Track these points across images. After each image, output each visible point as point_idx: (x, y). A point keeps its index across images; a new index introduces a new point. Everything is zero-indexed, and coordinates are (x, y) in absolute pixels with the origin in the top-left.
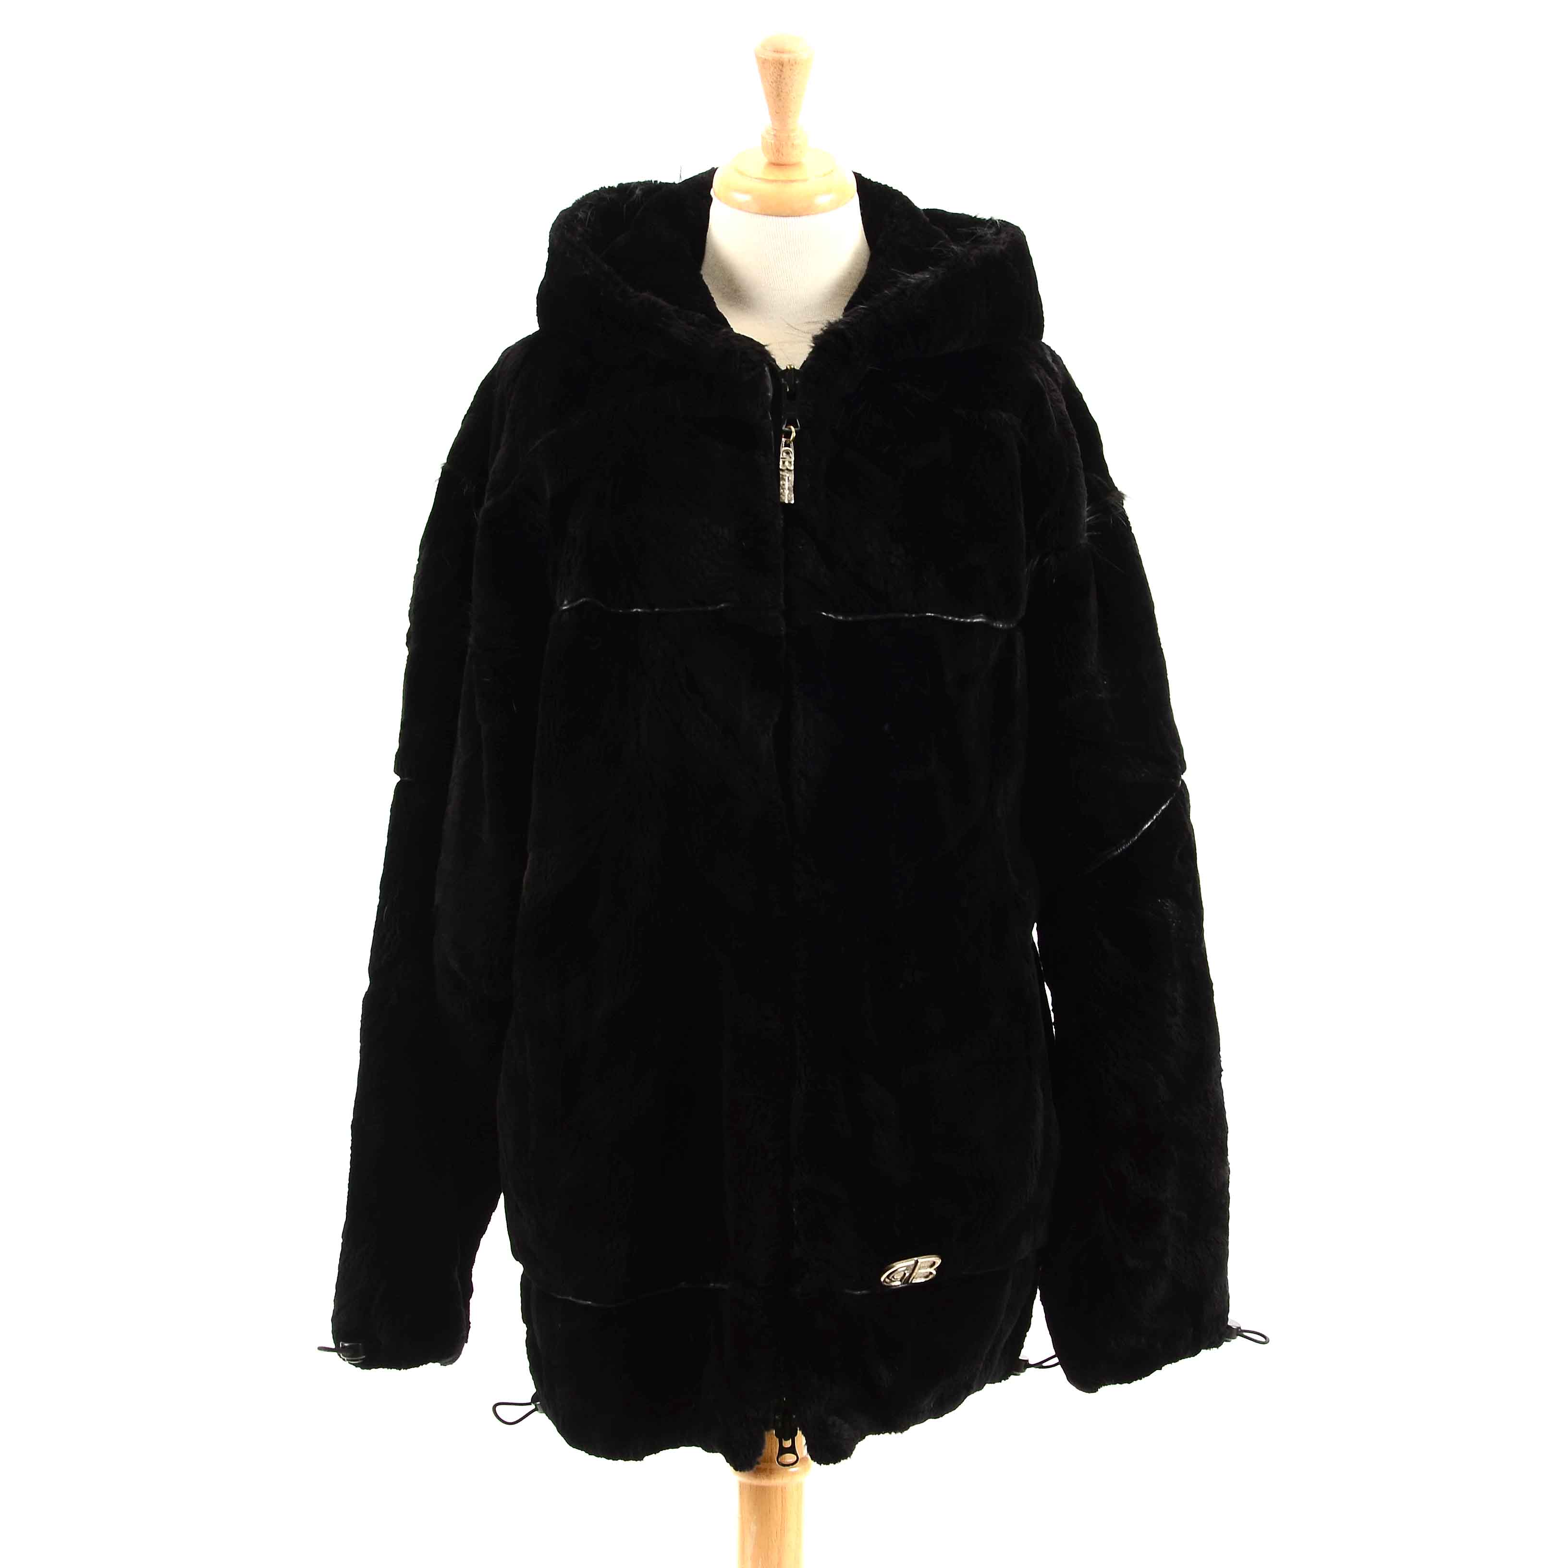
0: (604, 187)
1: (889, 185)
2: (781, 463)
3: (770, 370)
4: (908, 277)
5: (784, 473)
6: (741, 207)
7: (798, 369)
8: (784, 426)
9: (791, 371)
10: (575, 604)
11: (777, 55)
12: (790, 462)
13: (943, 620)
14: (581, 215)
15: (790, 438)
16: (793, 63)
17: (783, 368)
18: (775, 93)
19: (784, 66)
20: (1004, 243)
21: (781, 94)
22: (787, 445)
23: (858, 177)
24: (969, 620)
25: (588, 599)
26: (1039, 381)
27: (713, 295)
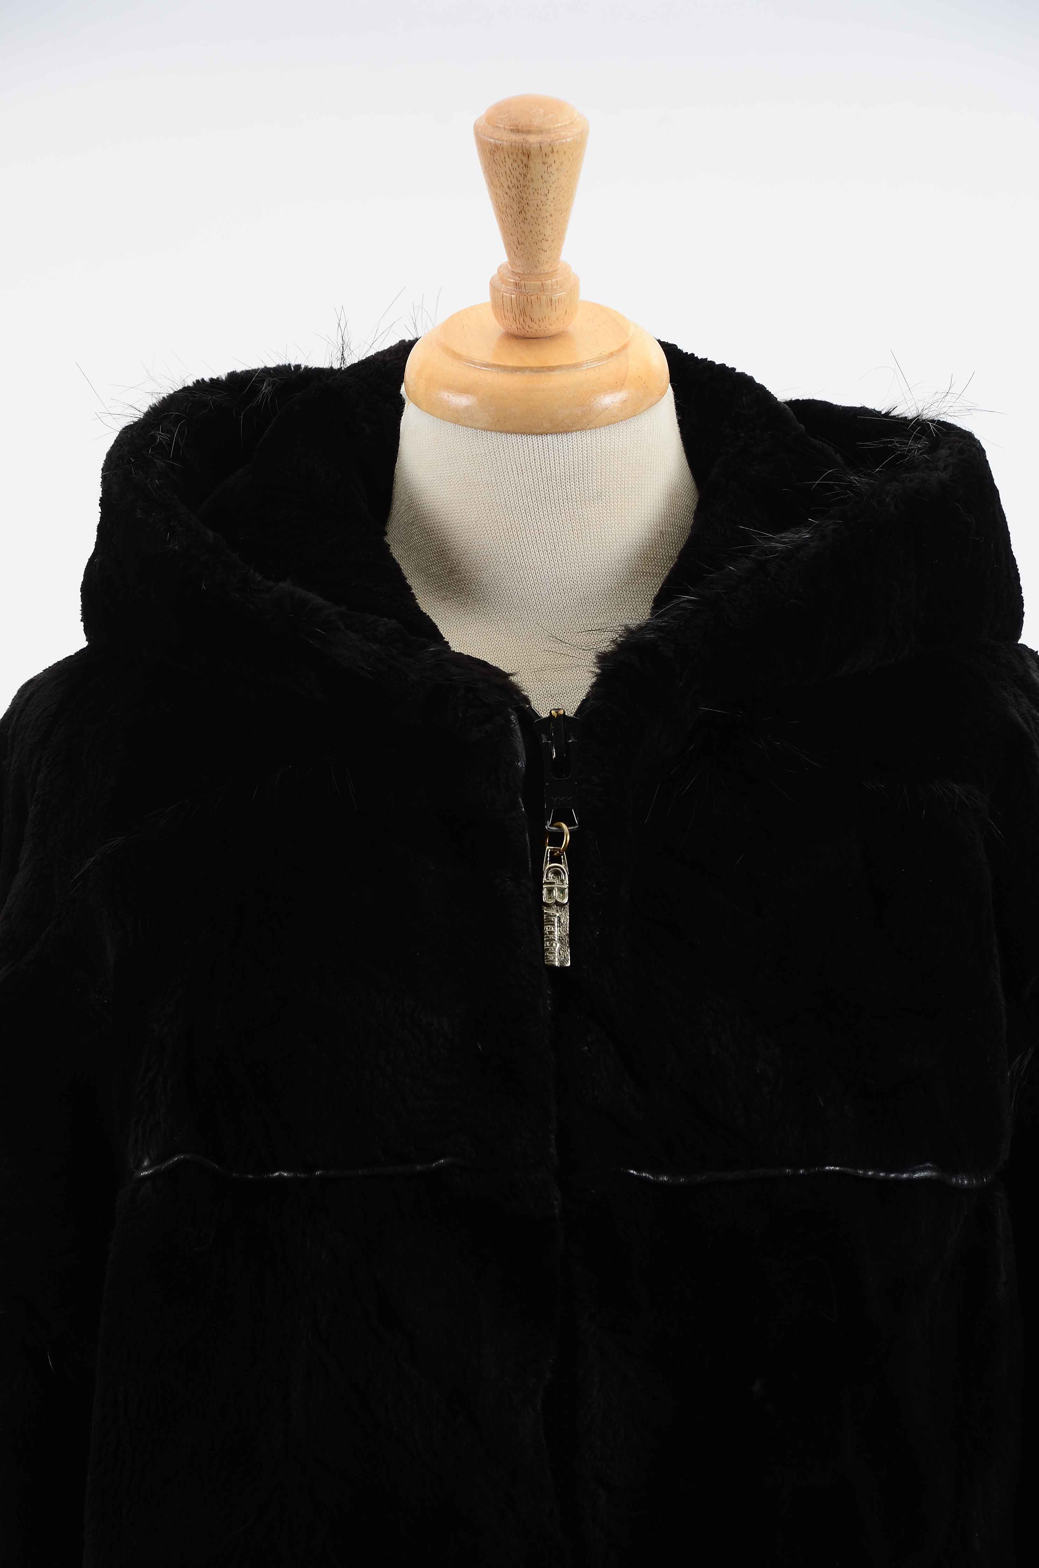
0: (203, 380)
1: (729, 365)
2: (545, 892)
3: (520, 720)
4: (770, 539)
5: (550, 912)
6: (457, 418)
7: (572, 715)
8: (549, 823)
9: (558, 721)
10: (164, 1166)
11: (514, 137)
12: (562, 891)
13: (857, 1178)
14: (161, 436)
15: (561, 847)
16: (547, 152)
17: (544, 715)
18: (515, 207)
19: (531, 157)
20: (945, 468)
21: (527, 208)
22: (555, 859)
23: (670, 350)
24: (905, 1176)
25: (188, 1156)
26: (1020, 719)
27: (410, 581)
